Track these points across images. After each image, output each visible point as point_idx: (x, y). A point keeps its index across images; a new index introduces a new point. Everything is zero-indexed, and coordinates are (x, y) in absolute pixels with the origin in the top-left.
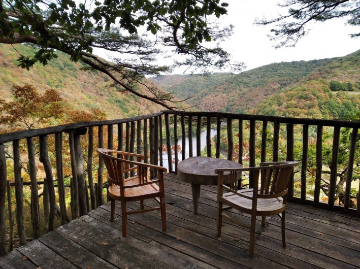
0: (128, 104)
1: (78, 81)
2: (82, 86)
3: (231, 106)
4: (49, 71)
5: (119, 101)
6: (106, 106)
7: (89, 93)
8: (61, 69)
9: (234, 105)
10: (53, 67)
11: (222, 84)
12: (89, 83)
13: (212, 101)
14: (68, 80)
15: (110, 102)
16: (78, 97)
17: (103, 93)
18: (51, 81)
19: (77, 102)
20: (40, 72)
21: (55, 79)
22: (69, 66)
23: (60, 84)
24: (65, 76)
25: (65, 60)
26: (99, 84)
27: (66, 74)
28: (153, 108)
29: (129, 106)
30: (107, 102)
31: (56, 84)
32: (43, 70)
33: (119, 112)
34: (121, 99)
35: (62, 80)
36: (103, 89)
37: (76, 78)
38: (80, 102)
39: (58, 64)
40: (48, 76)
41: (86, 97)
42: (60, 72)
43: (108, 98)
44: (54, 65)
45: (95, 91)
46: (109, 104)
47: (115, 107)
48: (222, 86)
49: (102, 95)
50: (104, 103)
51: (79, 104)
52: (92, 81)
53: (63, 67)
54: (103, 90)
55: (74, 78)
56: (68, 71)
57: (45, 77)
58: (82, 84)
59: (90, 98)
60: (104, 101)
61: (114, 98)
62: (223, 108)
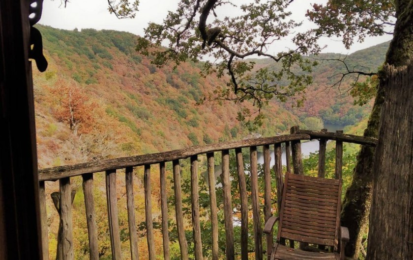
0: (185, 105)
1: (115, 74)
2: (120, 81)
3: (341, 104)
4: (74, 61)
5: (173, 102)
6: (155, 108)
7: (130, 91)
8: (91, 57)
9: (345, 103)
10: (79, 54)
11: (325, 71)
12: (129, 76)
13: (310, 97)
14: (100, 72)
15: (160, 103)
16: (116, 97)
17: (149, 89)
18: (80, 75)
19: (116, 105)
20: (64, 63)
21: (84, 72)
22: (101, 52)
23: (91, 79)
24: (96, 67)
25: (95, 43)
26: (143, 76)
27: (98, 64)
28: (222, 110)
29: (187, 107)
30: (157, 103)
31: (86, 79)
32: (67, 59)
33: (174, 118)
34: (175, 98)
35: (94, 73)
36: (149, 83)
37: (112, 69)
38: (120, 104)
39: (86, 49)
40: (74, 68)
41: (127, 97)
42: (89, 61)
43: (157, 97)
44: (81, 52)
45: (138, 88)
46: (158, 105)
47: (167, 110)
48: (324, 74)
49: (148, 93)
50: (152, 104)
51: (118, 106)
52: (133, 73)
53: (93, 53)
54: (149, 86)
55: (108, 70)
56: (101, 60)
57: (71, 69)
58: (120, 78)
59: (133, 98)
60: (152, 102)
61: (165, 97)
62: (327, 108)
